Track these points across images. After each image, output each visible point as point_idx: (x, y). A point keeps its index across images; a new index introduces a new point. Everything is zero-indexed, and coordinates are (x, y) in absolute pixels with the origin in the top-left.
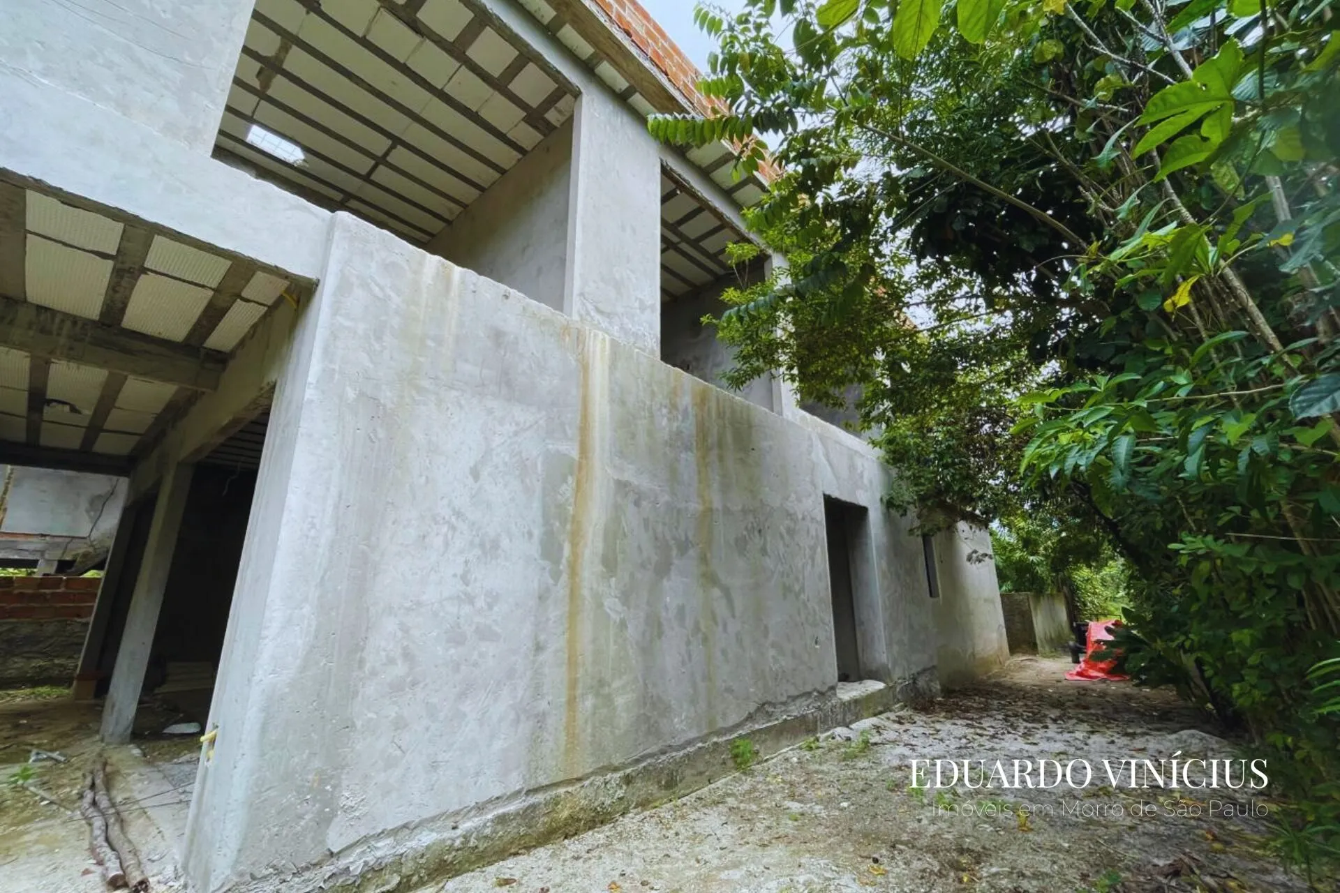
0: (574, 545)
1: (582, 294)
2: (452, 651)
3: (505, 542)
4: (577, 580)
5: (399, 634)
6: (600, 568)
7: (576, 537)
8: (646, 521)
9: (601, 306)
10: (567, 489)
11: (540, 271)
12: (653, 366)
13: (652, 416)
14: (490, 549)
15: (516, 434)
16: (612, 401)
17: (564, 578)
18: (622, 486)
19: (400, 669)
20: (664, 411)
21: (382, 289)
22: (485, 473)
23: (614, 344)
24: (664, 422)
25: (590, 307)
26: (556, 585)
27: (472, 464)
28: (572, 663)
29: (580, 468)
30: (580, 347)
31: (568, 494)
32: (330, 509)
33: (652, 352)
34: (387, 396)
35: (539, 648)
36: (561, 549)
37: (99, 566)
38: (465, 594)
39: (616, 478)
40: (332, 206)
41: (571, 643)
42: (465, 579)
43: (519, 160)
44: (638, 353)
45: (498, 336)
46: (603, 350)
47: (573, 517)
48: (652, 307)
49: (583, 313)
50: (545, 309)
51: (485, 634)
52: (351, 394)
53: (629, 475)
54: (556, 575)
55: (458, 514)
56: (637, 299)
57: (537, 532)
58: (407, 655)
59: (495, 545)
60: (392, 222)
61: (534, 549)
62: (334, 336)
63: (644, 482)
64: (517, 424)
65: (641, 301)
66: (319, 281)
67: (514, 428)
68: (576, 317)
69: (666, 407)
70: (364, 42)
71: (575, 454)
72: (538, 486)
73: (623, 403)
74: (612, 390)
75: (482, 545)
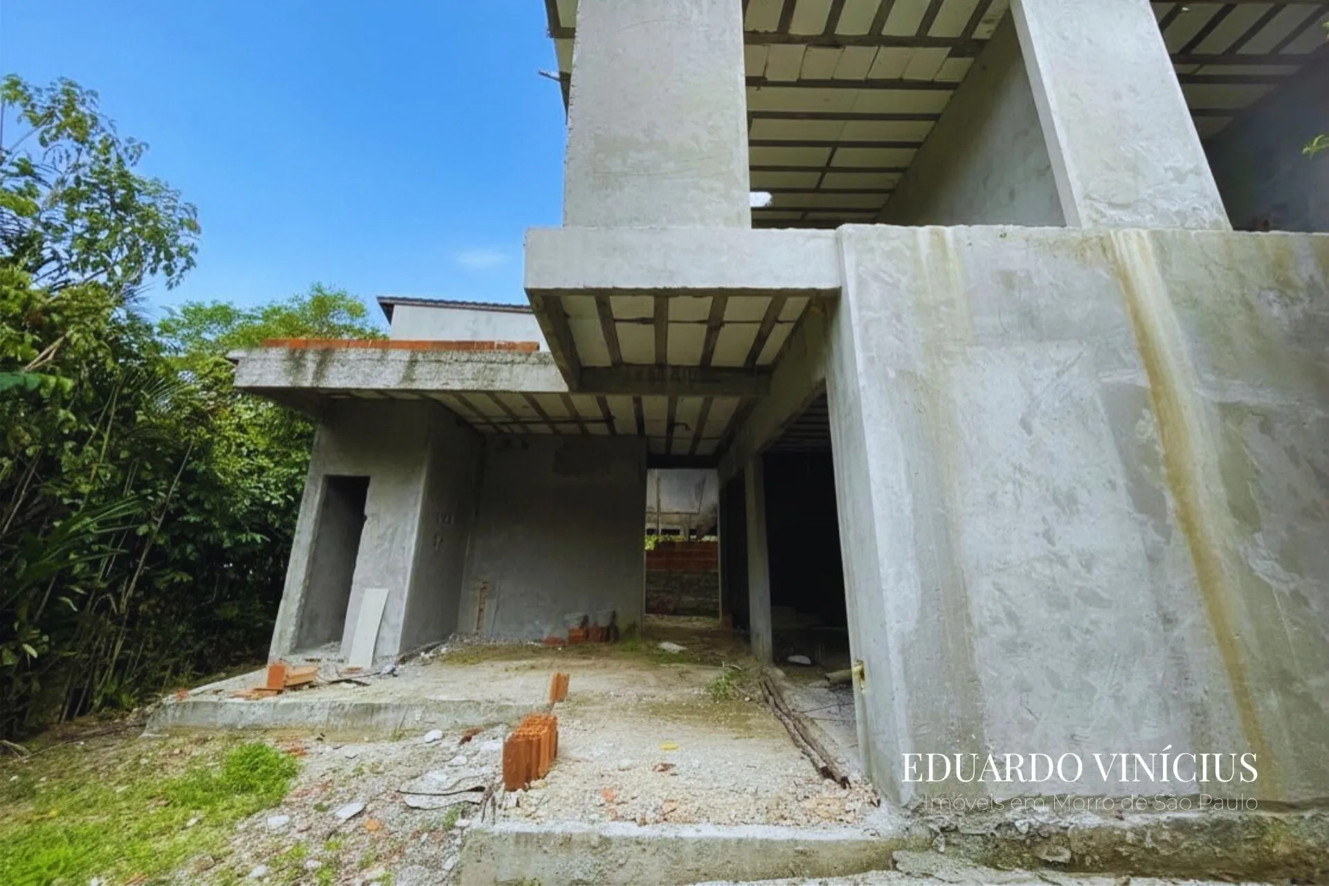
0: (1179, 494)
1: (1087, 197)
2: (1057, 616)
3: (1082, 495)
4: (1199, 535)
5: (997, 594)
6: (1230, 522)
7: (1178, 481)
8: (1292, 452)
9: (1119, 199)
10: (1147, 427)
11: (1012, 195)
12: (1227, 242)
13: (1249, 307)
14: (1067, 503)
15: (1058, 374)
16: (1176, 304)
17: (1178, 534)
18: (1229, 410)
19: (1007, 631)
20: (1272, 296)
21: (891, 276)
22: (1036, 423)
23: (1156, 236)
24: (1276, 310)
25: (1101, 207)
26: (1168, 542)
27: (1020, 416)
28: (1226, 643)
29: (1156, 396)
30: (1110, 255)
31: (1151, 429)
32: (903, 477)
33: (1216, 225)
34: (921, 368)
35: (1168, 620)
36: (1161, 499)
37: (712, 532)
38: (1055, 554)
39: (1217, 400)
40: (833, 224)
41: (1216, 615)
42: (1048, 536)
43: (952, 97)
44: (1197, 236)
45: (1008, 280)
46: (1143, 248)
47: (1167, 457)
48: (1197, 172)
49: (1094, 216)
50: (1051, 231)
51: (1091, 598)
52: (892, 374)
53: (1240, 393)
54: (1166, 532)
55: (1019, 469)
56: (1166, 170)
57: (1121, 481)
58: (1012, 617)
59: (1072, 499)
60: (842, 215)
61: (1123, 500)
62: (866, 329)
63: (1268, 399)
64: (1058, 363)
65: (1176, 170)
66: (841, 288)
67: (1055, 369)
68: (1087, 225)
69: (1270, 289)
70: (801, 83)
71: (1143, 381)
72: (1105, 428)
73: (1195, 303)
74: (1172, 293)
75: (1056, 501)
